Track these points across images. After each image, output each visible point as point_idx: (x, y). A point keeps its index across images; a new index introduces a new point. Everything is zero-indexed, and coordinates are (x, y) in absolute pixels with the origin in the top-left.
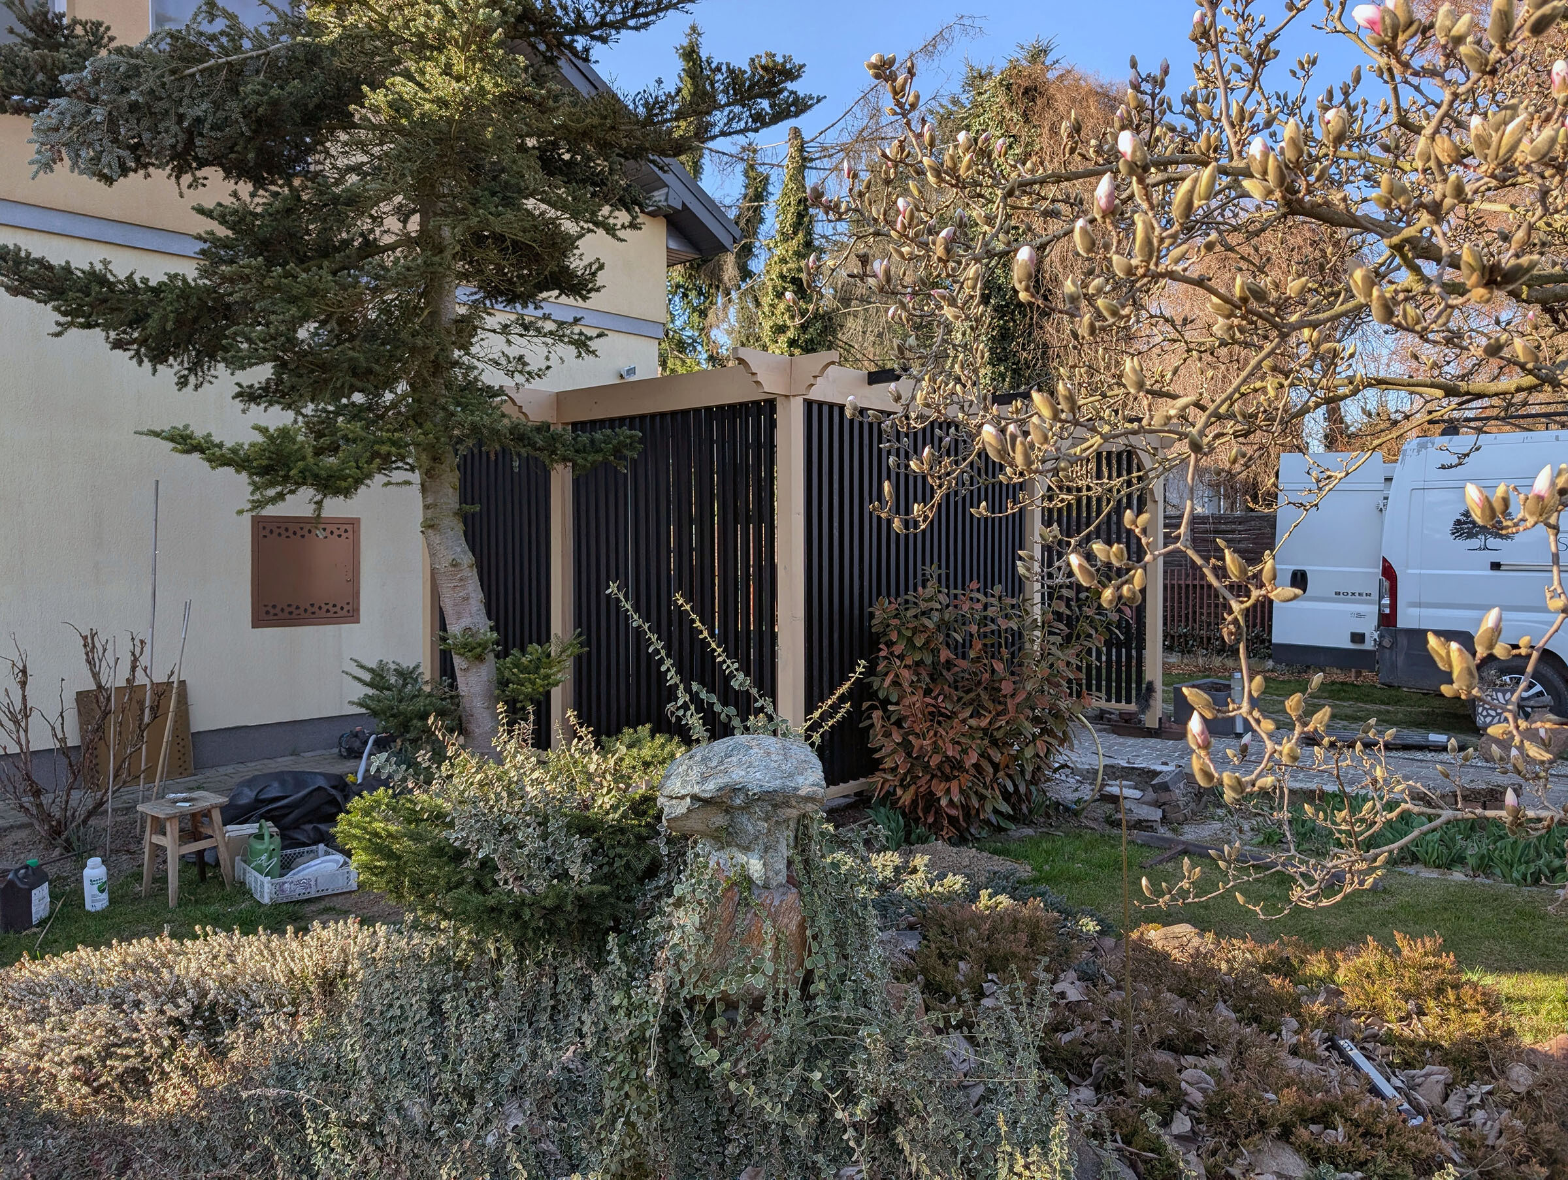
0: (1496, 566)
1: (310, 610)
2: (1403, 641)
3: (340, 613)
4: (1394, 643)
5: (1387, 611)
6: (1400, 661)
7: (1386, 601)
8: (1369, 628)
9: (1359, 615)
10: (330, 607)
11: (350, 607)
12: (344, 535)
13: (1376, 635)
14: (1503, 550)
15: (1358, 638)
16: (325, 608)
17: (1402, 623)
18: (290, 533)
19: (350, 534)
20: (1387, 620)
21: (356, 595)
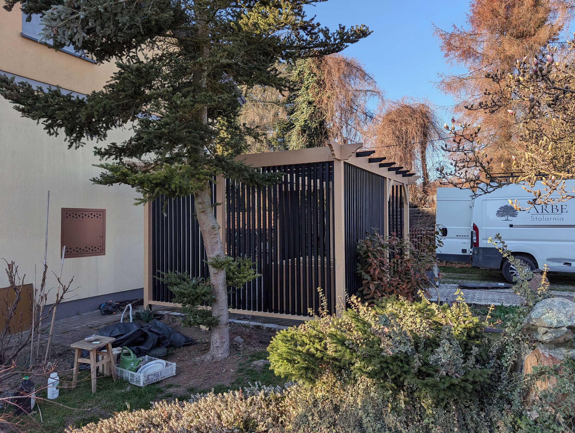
0: (511, 226)
1: (85, 250)
2: (481, 251)
3: (98, 251)
4: (478, 252)
5: (475, 242)
6: (480, 258)
7: (475, 238)
8: (468, 247)
9: (464, 243)
10: (93, 248)
11: (101, 248)
12: (99, 217)
13: (471, 250)
14: (514, 220)
15: (464, 251)
16: (91, 249)
17: (480, 245)
18: (77, 216)
19: (102, 216)
20: (475, 245)
21: (104, 243)
